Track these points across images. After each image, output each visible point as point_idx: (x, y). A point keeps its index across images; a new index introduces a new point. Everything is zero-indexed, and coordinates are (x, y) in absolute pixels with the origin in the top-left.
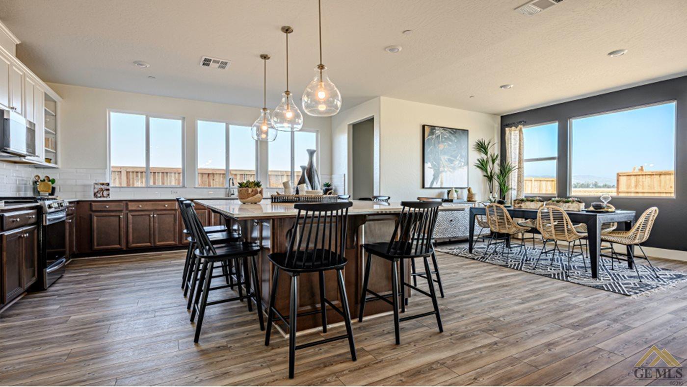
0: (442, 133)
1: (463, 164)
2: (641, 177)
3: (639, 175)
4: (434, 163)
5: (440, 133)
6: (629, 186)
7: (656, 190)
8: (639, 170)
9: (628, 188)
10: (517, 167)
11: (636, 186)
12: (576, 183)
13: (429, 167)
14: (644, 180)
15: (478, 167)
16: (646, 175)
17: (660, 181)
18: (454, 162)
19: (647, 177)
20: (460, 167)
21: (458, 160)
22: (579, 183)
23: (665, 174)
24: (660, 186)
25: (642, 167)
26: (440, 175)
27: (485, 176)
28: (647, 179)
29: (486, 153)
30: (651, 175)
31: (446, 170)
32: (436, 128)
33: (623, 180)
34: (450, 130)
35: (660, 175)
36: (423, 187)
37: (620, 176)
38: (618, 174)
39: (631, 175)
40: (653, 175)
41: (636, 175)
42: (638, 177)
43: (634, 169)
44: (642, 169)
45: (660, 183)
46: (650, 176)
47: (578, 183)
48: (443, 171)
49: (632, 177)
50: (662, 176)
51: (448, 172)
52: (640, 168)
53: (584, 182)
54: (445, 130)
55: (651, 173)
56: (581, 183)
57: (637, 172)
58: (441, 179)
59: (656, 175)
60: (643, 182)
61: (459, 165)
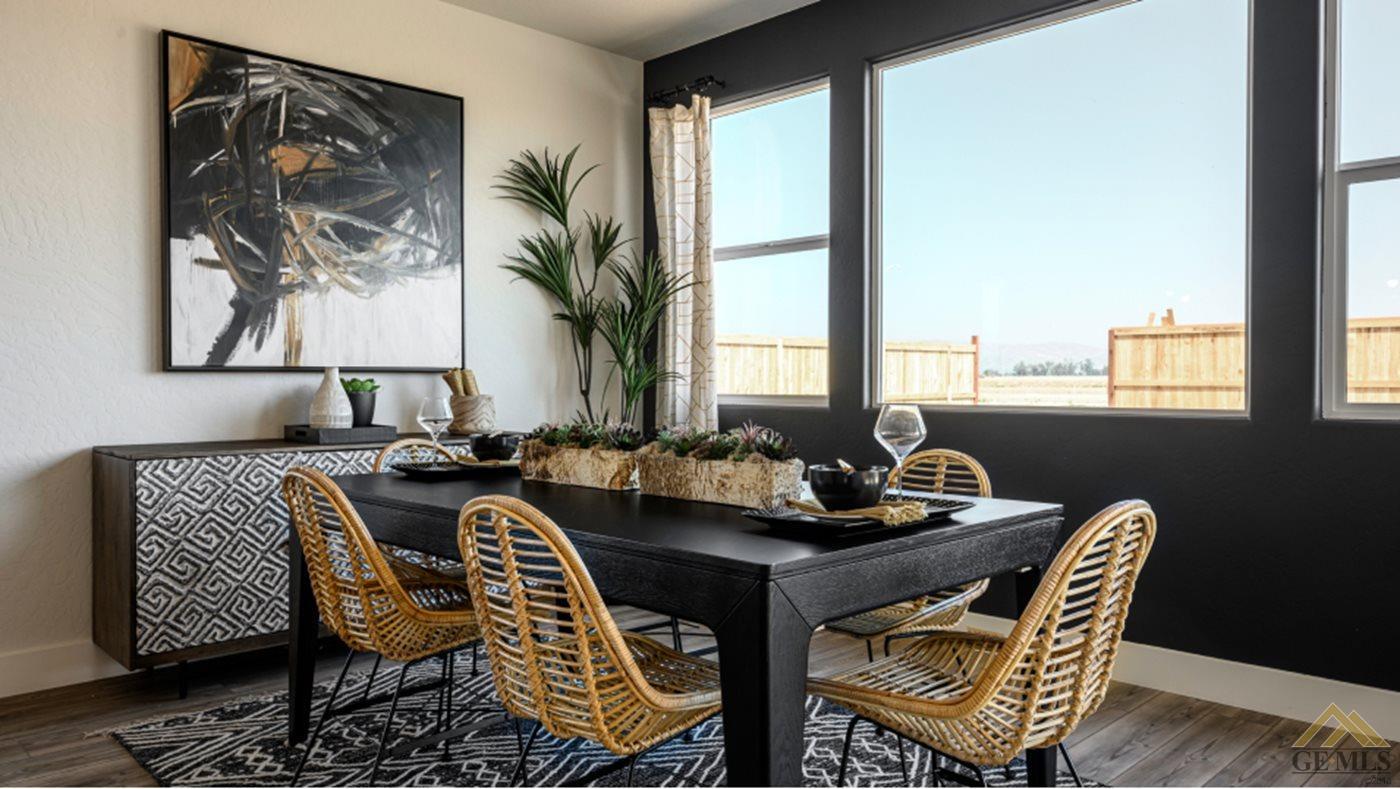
0: (291, 91)
1: (431, 255)
2: (1168, 341)
3: (1163, 336)
4: (239, 239)
5: (274, 90)
6: (1138, 368)
7: (1206, 379)
8: (1163, 319)
9: (1135, 375)
10: (690, 279)
11: (1156, 368)
12: (1044, 364)
13: (200, 261)
14: (1176, 350)
15: (525, 274)
16: (1179, 336)
17: (1214, 353)
18: (377, 243)
19: (1182, 340)
20: (418, 267)
21: (403, 234)
22: (1052, 364)
23: (1225, 334)
24: (1215, 368)
25: (1170, 312)
26: (281, 305)
27: (563, 317)
28: (1182, 349)
29: (562, 217)
30: (1192, 336)
31: (322, 278)
32: (252, 60)
33: (1124, 347)
34: (346, 84)
35: (1215, 335)
36: (165, 363)
37: (1116, 337)
38: (1111, 332)
39: (1142, 337)
40: (1198, 335)
41: (1155, 336)
42: (1160, 340)
43: (1152, 317)
44: (1169, 318)
45: (1215, 360)
46: (1188, 340)
47: (1048, 364)
48: (303, 285)
49: (1147, 341)
50: (1220, 340)
51: (337, 291)
52: (1165, 315)
53: (1062, 361)
54: (314, 78)
55: (1191, 331)
56: (1056, 363)
57: (1158, 325)
58: (290, 325)
59: (1204, 335)
60: (1173, 356)
61: (411, 261)
